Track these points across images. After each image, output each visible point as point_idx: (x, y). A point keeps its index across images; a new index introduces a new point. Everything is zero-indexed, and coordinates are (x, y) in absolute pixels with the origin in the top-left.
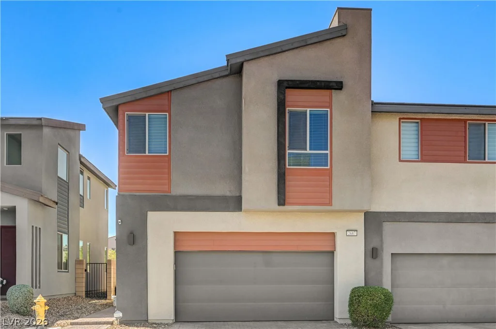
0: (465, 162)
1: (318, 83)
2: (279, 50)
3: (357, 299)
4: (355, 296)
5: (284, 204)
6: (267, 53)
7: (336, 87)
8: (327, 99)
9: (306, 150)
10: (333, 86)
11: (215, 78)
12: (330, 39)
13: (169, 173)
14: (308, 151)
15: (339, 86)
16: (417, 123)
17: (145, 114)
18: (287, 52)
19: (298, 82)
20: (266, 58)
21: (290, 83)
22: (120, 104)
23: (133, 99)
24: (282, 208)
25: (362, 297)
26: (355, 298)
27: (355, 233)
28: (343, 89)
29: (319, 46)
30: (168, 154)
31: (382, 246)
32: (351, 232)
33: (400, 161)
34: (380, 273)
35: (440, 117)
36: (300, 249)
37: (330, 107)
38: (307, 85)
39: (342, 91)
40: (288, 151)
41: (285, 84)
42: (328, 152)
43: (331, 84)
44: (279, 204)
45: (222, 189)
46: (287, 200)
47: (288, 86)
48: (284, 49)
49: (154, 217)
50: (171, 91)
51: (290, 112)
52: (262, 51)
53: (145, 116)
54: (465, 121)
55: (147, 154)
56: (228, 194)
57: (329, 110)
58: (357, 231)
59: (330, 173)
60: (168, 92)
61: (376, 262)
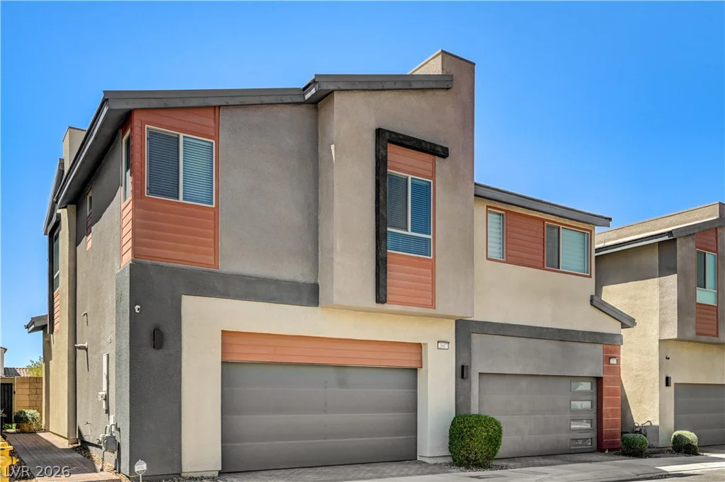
0: (543, 268)
1: (423, 144)
3: (469, 431)
4: (465, 427)
5: (384, 302)
6: (365, 87)
7: (442, 154)
8: (430, 166)
9: (407, 231)
10: (438, 151)
11: (285, 104)
12: (436, 89)
13: (216, 237)
14: (410, 233)
15: (443, 153)
16: (500, 214)
17: (178, 135)
18: (386, 92)
19: (401, 137)
20: (362, 94)
21: (393, 136)
22: (136, 109)
23: (162, 106)
24: (380, 306)
25: (475, 429)
26: (465, 430)
27: (446, 346)
28: (448, 158)
30: (214, 206)
31: (470, 363)
32: (443, 344)
33: (488, 259)
34: (468, 398)
35: (523, 213)
36: (384, 364)
37: (433, 177)
38: (411, 144)
39: (446, 161)
40: (390, 230)
41: (388, 136)
42: (431, 237)
43: (436, 149)
44: (378, 301)
45: (293, 271)
46: (389, 297)
47: (390, 139)
48: (385, 87)
49: (191, 305)
50: (219, 107)
51: (392, 177)
52: (360, 82)
53: (178, 139)
54: (544, 221)
55: (181, 200)
56: (300, 279)
57: (432, 181)
58: (448, 343)
59: (433, 265)
60: (215, 107)
61: (465, 383)
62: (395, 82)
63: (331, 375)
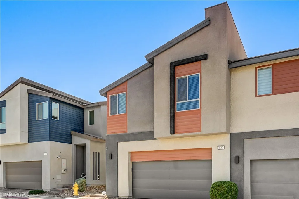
1: (192, 59)
2: (171, 45)
5: (174, 133)
6: (165, 49)
8: (199, 67)
12: (200, 30)
14: (188, 101)
15: (205, 57)
16: (271, 67)
17: (117, 95)
19: (180, 61)
21: (176, 63)
22: (107, 91)
27: (223, 148)
28: (208, 59)
29: (193, 36)
31: (243, 155)
32: (221, 147)
33: (257, 96)
36: (192, 159)
37: (200, 71)
38: (185, 62)
39: (207, 60)
40: (176, 103)
41: (174, 64)
42: (199, 99)
43: (199, 58)
44: (171, 134)
46: (176, 131)
48: (173, 44)
51: (178, 80)
55: (118, 114)
57: (200, 73)
58: (224, 146)
59: (200, 112)
60: (126, 81)
61: (239, 166)
62: (178, 39)
63: (171, 165)
